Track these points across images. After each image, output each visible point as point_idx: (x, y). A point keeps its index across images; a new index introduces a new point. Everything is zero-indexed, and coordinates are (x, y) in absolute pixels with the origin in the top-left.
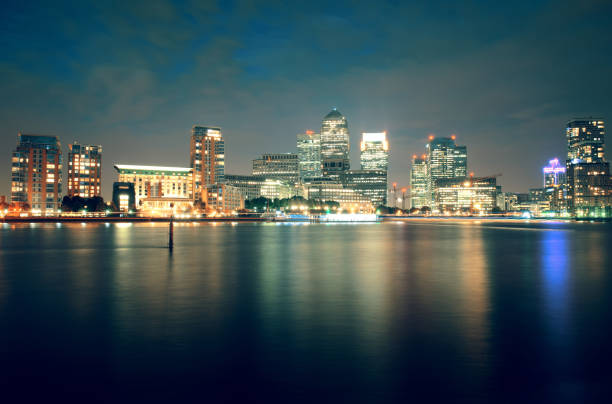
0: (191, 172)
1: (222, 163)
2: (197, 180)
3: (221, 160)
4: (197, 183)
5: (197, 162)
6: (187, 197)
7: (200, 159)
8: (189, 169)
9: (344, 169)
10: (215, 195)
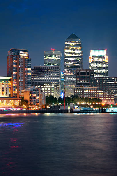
0: (10, 80)
1: (30, 74)
2: (14, 85)
3: (29, 71)
4: (14, 87)
5: (14, 73)
6: (8, 96)
7: (16, 71)
8: (9, 78)
9: (91, 76)
10: (34, 95)
